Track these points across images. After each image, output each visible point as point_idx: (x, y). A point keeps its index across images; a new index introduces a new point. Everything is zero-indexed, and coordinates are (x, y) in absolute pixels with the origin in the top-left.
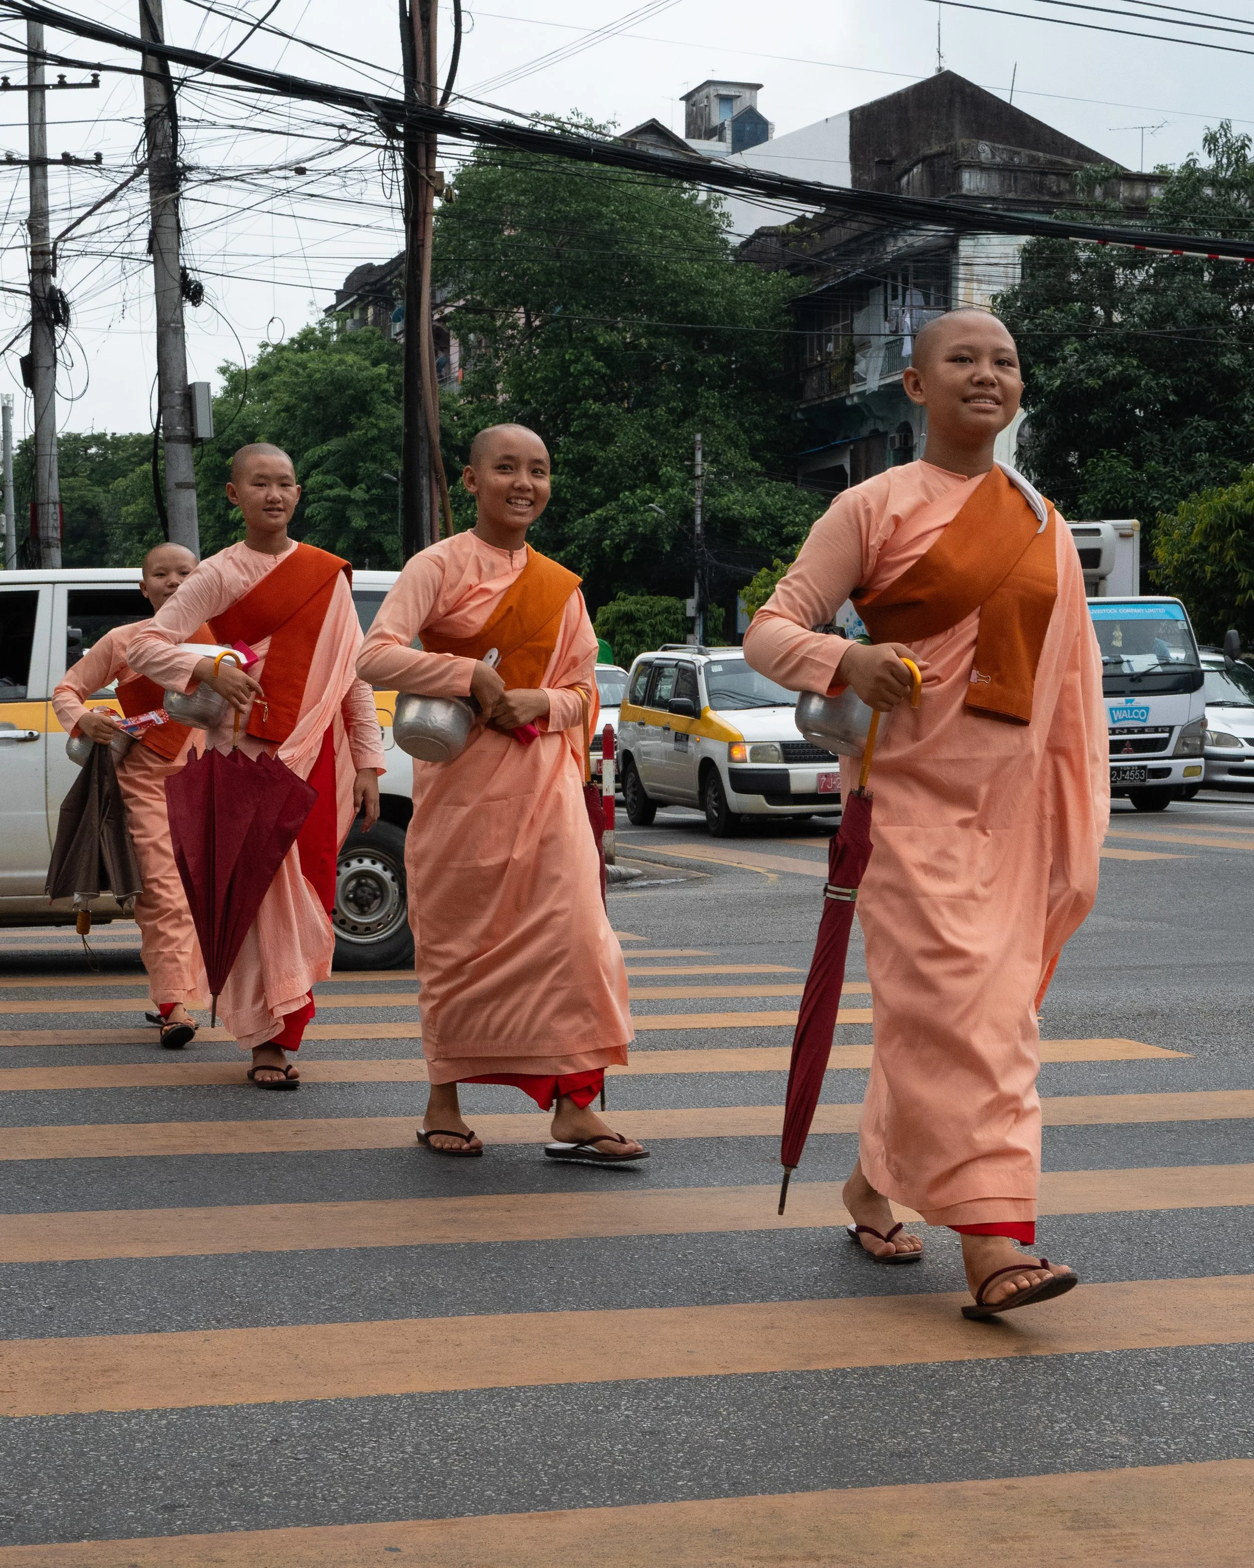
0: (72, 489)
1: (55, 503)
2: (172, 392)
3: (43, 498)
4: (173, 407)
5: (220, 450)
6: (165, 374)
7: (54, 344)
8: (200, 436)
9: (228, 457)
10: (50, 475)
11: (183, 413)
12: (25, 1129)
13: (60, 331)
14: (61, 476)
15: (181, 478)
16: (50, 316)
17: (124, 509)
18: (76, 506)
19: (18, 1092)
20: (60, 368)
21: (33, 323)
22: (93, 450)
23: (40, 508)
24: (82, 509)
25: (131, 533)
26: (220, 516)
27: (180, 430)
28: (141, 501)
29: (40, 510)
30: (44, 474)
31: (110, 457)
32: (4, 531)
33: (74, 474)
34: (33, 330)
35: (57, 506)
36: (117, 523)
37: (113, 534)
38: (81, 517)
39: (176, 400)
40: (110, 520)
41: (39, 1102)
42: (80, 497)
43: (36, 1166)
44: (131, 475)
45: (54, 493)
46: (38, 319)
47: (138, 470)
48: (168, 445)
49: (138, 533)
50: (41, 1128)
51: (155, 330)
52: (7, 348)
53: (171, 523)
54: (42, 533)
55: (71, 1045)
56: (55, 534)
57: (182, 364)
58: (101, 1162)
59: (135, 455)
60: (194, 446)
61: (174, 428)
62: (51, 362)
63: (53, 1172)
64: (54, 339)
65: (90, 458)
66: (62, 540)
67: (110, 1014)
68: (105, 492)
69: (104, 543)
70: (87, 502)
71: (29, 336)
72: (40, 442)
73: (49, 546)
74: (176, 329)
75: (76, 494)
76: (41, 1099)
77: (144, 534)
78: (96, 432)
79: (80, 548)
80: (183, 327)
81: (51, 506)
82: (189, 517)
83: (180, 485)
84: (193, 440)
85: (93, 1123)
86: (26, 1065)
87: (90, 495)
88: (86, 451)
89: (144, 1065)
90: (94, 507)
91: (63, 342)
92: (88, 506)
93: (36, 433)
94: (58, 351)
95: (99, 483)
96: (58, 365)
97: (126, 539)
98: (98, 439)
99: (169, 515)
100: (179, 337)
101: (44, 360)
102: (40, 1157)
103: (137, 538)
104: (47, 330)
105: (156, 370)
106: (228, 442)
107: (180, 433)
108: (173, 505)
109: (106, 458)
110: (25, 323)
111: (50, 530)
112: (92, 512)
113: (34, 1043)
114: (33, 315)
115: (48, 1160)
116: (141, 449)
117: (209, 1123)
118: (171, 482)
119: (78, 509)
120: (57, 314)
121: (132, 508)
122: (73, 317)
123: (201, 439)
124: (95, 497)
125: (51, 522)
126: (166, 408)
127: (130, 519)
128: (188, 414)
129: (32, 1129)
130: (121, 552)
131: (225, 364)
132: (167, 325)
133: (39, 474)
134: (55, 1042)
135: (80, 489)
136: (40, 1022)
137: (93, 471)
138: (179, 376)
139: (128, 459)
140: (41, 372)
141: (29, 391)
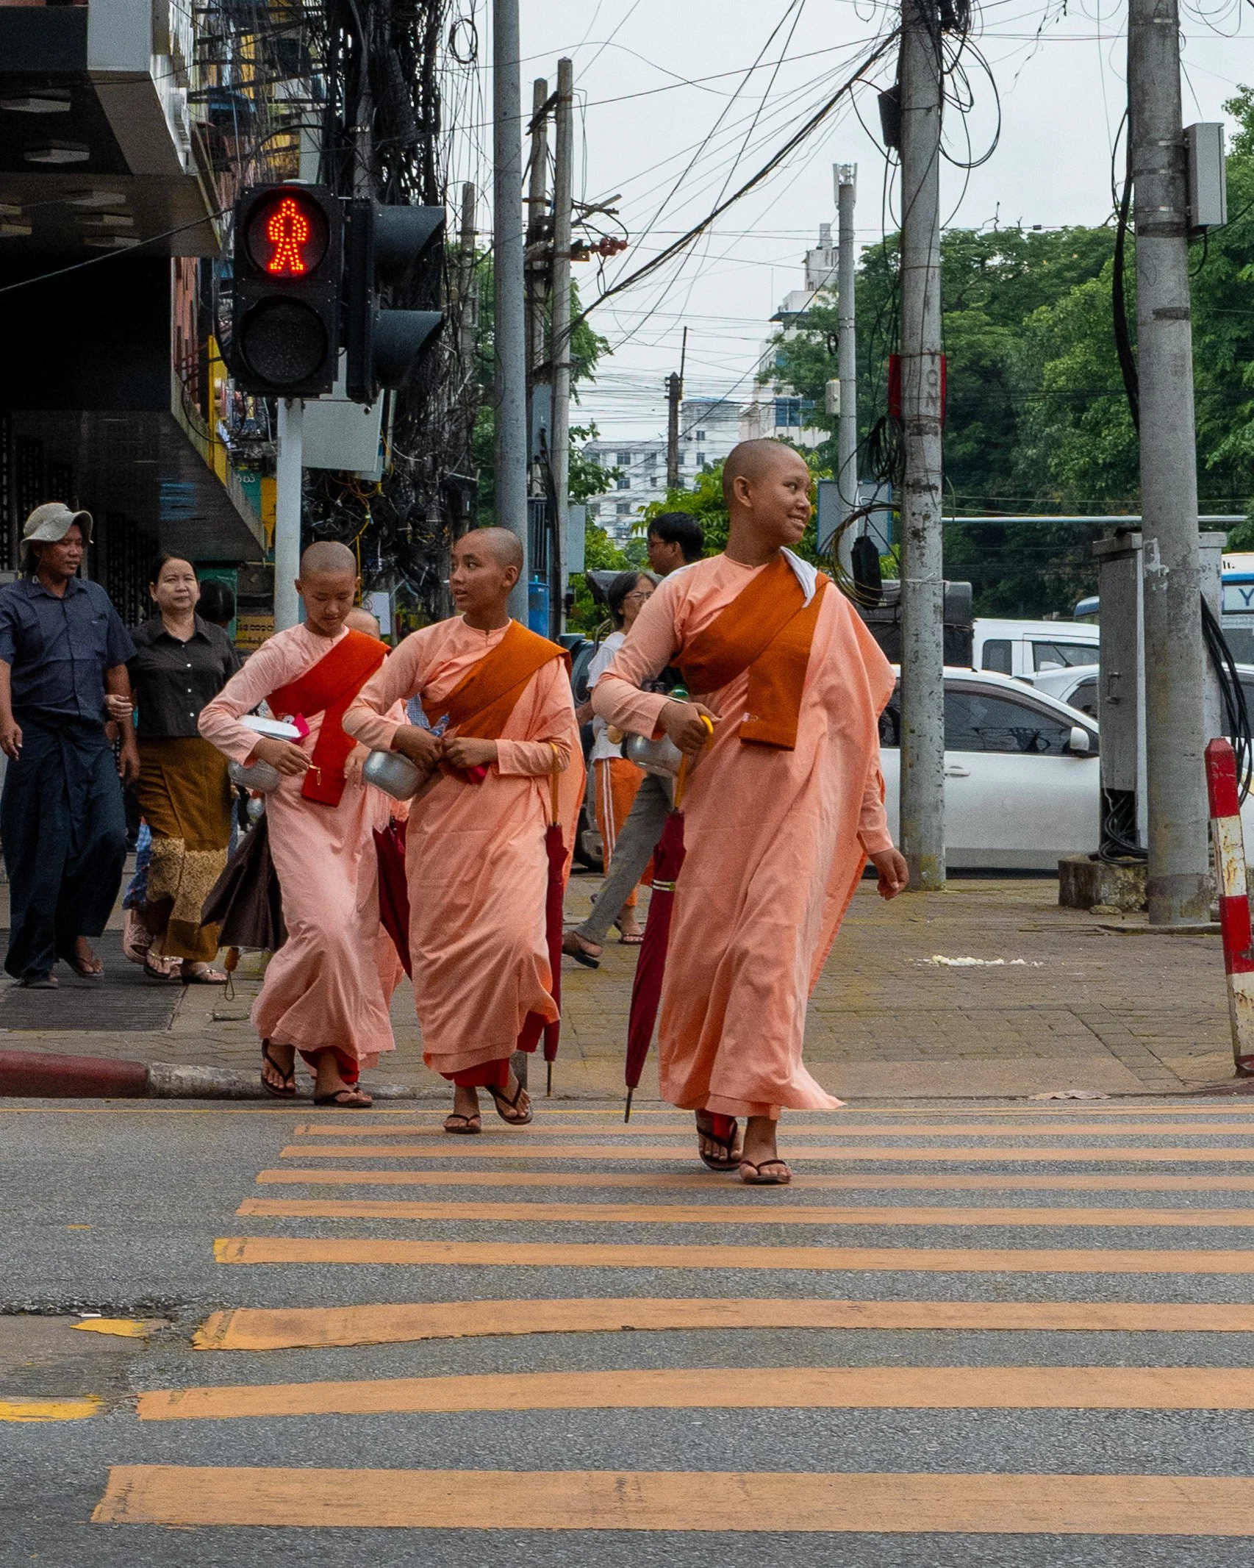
0: (957, 331)
1: (933, 354)
2: (1153, 143)
3: (912, 346)
4: (1153, 171)
5: (1227, 252)
6: (1142, 110)
7: (940, 66)
8: (1202, 221)
9: (1242, 265)
10: (926, 303)
11: (1172, 180)
12: (880, 1477)
13: (951, 41)
14: (943, 311)
15: (1164, 302)
16: (933, 15)
17: (1049, 365)
18: (962, 363)
19: (865, 1410)
20: (949, 110)
21: (903, 31)
22: (996, 261)
23: (907, 362)
24: (974, 367)
25: (1059, 409)
26: (1223, 373)
27: (1165, 212)
28: (1078, 348)
29: (907, 367)
30: (915, 302)
31: (1027, 270)
32: (836, 409)
33: (961, 305)
34: (903, 39)
35: (937, 359)
36: (1034, 391)
37: (1028, 412)
38: (973, 382)
39: (1161, 159)
40: (1022, 385)
41: (903, 1430)
42: (970, 346)
43: (901, 1546)
44: (1062, 302)
45: (932, 335)
46: (913, 23)
47: (1076, 290)
48: (1144, 240)
49: (1074, 409)
50: (906, 1477)
51: (1125, 31)
52: (856, 77)
53: (1142, 384)
54: (907, 410)
55: (959, 1330)
56: (932, 410)
57: (1173, 91)
58: (1017, 1542)
59: (1069, 267)
60: (1190, 243)
61: (1154, 210)
62: (935, 100)
63: (931, 1557)
64: (941, 57)
65: (989, 275)
66: (943, 421)
67: (1025, 1275)
68: (1015, 335)
69: (1010, 429)
70: (981, 356)
71: (896, 54)
72: (909, 244)
73: (920, 431)
74: (1163, 27)
75: (964, 340)
76: (905, 1423)
77: (1084, 409)
78: (1001, 228)
79: (968, 438)
80: (1177, 24)
81: (927, 359)
82: (1179, 372)
83: (1162, 314)
84: (1189, 230)
85: (1000, 1471)
86: (877, 1363)
87: (988, 341)
88: (983, 263)
89: (1091, 1370)
90: (994, 362)
91: (955, 63)
92: (986, 362)
93: (903, 228)
94: (947, 78)
95: (1004, 319)
96: (946, 103)
97: (1050, 420)
98: (1006, 241)
99: (1140, 370)
100: (1169, 42)
101: (921, 96)
102: (906, 1528)
103: (1071, 417)
104: (928, 41)
105: (1125, 105)
106: (1242, 236)
107: (1165, 218)
108: (1148, 351)
109: (1019, 273)
110: (889, 31)
111: (923, 402)
112: (992, 373)
113: (891, 1324)
114: (904, 16)
115: (922, 1535)
116: (1083, 255)
117: (1214, 1479)
118: (1146, 312)
119: (965, 369)
120: (947, 12)
121: (1064, 363)
122: (975, 16)
123: (1203, 229)
124: (996, 344)
125: (926, 388)
126: (1140, 172)
127: (1062, 381)
128: (1180, 184)
129: (891, 1477)
130: (1042, 445)
131: (1240, 95)
132: (1148, 21)
133: (908, 303)
134: (929, 1323)
135: (970, 331)
136: (900, 1286)
137: (994, 297)
138: (1166, 113)
139: (1058, 274)
140: (916, 117)
141: (894, 154)
